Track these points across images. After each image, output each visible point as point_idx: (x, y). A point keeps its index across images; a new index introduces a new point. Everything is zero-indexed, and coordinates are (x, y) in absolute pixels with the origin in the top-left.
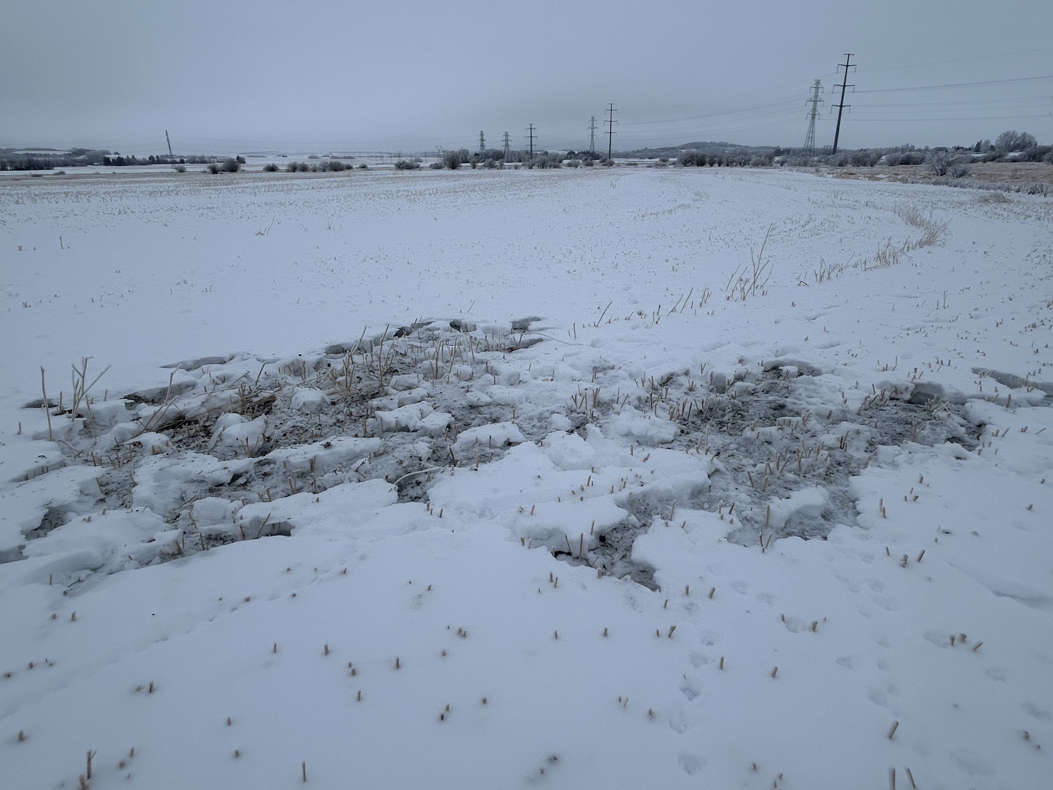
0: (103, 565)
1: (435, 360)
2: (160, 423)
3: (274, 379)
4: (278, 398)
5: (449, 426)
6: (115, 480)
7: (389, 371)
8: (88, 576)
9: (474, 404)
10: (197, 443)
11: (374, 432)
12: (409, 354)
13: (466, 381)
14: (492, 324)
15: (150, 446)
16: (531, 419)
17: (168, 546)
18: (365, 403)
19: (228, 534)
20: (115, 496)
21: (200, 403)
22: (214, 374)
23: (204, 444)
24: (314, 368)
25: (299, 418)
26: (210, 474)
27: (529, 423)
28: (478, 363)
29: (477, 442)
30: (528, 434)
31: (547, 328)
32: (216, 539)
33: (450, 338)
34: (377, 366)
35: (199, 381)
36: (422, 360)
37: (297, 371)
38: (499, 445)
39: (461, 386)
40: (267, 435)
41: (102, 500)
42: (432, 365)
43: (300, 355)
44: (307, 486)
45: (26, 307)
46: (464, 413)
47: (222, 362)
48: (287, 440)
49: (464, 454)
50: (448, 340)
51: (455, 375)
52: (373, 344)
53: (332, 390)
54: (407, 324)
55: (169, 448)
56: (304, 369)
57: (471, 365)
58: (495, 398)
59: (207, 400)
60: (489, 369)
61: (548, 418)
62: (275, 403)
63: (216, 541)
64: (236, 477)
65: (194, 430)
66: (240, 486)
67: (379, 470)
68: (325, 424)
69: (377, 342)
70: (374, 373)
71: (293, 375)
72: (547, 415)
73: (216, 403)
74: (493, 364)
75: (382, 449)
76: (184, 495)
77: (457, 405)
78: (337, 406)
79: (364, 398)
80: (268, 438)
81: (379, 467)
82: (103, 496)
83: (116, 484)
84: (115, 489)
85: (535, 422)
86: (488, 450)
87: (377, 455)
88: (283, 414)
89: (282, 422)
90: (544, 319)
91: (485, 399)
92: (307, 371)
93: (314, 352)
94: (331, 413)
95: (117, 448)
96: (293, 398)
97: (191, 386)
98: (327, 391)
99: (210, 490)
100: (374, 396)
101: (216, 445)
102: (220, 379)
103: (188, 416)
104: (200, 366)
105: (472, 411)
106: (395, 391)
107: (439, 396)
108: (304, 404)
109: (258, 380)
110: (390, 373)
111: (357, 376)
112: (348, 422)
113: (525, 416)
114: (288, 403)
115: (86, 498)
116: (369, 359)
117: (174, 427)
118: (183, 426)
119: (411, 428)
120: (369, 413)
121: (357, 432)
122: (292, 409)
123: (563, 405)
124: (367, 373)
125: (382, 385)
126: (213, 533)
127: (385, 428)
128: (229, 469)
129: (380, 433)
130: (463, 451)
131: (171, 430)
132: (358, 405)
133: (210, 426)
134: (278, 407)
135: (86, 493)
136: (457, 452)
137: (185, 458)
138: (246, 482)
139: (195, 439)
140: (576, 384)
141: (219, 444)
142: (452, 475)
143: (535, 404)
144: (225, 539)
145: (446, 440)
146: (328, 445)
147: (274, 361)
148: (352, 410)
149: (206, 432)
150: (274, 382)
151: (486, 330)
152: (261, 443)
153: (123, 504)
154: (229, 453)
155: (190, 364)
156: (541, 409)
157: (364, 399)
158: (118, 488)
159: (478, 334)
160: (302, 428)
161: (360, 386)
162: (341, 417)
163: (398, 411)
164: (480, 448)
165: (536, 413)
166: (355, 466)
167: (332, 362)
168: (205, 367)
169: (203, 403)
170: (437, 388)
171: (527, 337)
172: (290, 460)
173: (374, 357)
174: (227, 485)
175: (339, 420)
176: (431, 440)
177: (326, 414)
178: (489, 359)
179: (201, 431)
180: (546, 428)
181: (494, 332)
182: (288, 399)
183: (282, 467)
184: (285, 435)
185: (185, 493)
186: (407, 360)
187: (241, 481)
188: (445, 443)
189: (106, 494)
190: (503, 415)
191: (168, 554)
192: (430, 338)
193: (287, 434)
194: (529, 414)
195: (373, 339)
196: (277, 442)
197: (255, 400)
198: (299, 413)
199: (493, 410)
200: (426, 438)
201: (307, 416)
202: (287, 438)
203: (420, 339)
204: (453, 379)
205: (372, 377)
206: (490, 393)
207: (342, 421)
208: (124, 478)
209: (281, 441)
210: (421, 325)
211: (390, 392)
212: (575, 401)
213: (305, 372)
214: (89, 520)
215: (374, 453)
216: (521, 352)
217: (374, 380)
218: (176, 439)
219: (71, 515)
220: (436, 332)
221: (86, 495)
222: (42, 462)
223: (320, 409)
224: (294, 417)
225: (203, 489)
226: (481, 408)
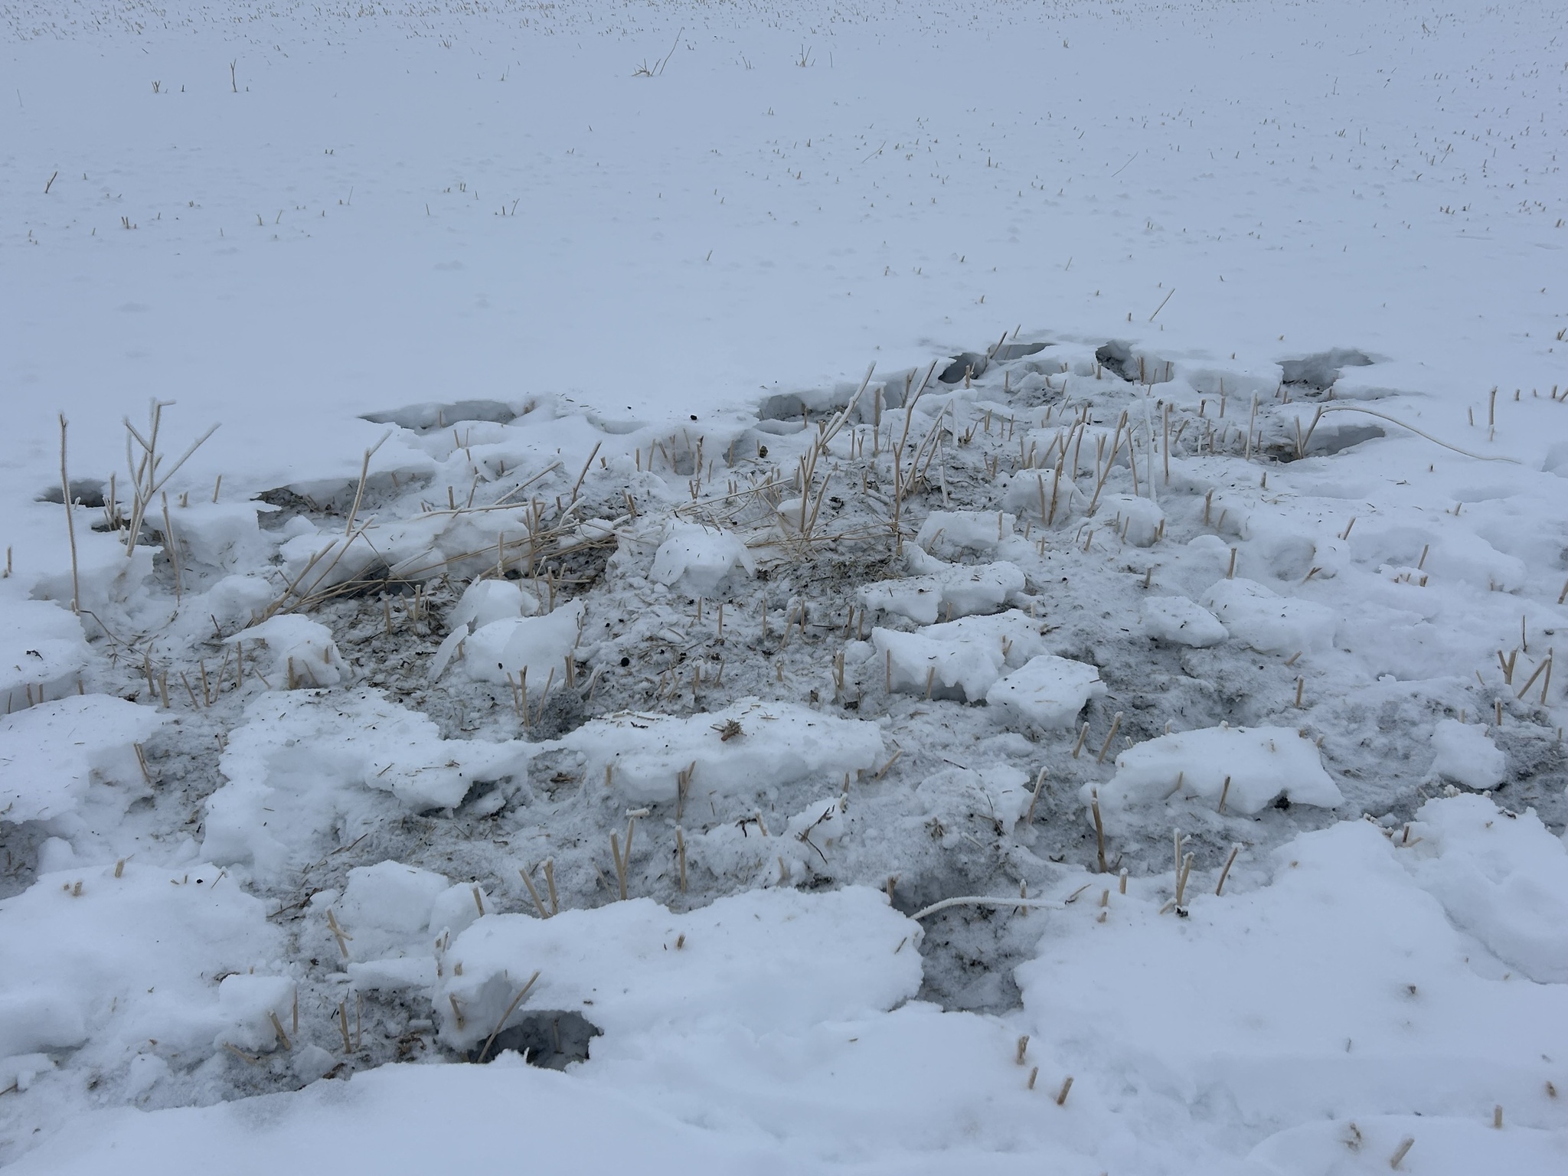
0: (87, 1040)
1: (1053, 472)
2: (328, 581)
3: (622, 481)
4: (623, 545)
5: (1086, 711)
6: (186, 748)
7: (920, 487)
8: (40, 1075)
9: (1169, 637)
10: (404, 655)
11: (864, 687)
12: (977, 439)
13: (1141, 545)
14: (1220, 365)
15: (283, 658)
16: (1355, 716)
17: (252, 1026)
18: (847, 590)
19: (423, 993)
20: (178, 794)
21: (430, 537)
22: (481, 452)
23: (419, 662)
24: (726, 456)
25: (667, 615)
26: (409, 780)
27: (1349, 733)
28: (1177, 490)
29: (1178, 789)
30: (1346, 772)
31: (1394, 394)
32: (390, 1003)
33: (1097, 400)
34: (888, 471)
35: (441, 467)
36: (1014, 466)
37: (682, 460)
38: (1252, 806)
39: (1124, 564)
40: (581, 654)
41: (148, 801)
42: (1041, 487)
43: (694, 418)
44: (661, 855)
45: (128, 228)
46: (1132, 661)
47: (506, 416)
48: (630, 680)
49: (1135, 819)
50: (1090, 405)
51: (1109, 524)
52: (883, 400)
53: (762, 534)
54: (978, 346)
55: (332, 667)
56: (701, 456)
57: (1158, 494)
58: (1236, 625)
59: (448, 531)
60: (1215, 516)
61: (1414, 724)
62: (613, 558)
63: (387, 1010)
64: (478, 789)
65: (404, 614)
66: (484, 818)
67: (868, 842)
68: (733, 639)
69: (896, 393)
70: (877, 490)
71: (670, 471)
72: (1412, 711)
73: (470, 541)
74: (1229, 502)
75: (884, 761)
76: (339, 825)
77: (1112, 629)
78: (771, 585)
79: (844, 574)
80: (583, 664)
81: (872, 832)
82: (149, 791)
83: (185, 759)
84: (181, 774)
85: (1370, 731)
86: (1216, 822)
87: (869, 777)
88: (628, 594)
89: (625, 617)
90: (1384, 359)
91: (1205, 625)
92: (706, 463)
93: (728, 411)
94: (753, 603)
95: (215, 642)
96: (661, 551)
97: (423, 478)
98: (750, 536)
99: (405, 822)
100: (875, 571)
101: (447, 670)
102: (489, 467)
103: (396, 571)
104: (451, 424)
105: (1159, 656)
106: (932, 563)
107: (1059, 591)
108: (686, 571)
109: (581, 482)
110: (920, 493)
111: (832, 494)
112: (796, 641)
113: (1337, 703)
114: (645, 561)
115: (105, 792)
116: (869, 444)
117: (360, 594)
118: (382, 595)
119: (972, 691)
120: (855, 622)
121: (816, 684)
122: (654, 583)
123: (1464, 680)
124: (860, 488)
125: (896, 533)
126: (385, 987)
127: (895, 681)
128: (461, 770)
129: (880, 694)
130: (1130, 808)
131: (353, 604)
132: (829, 591)
133: (445, 604)
134: (619, 572)
135: (109, 780)
136: (1111, 812)
137: (358, 715)
138: (503, 808)
139: (401, 640)
140: (1508, 604)
141: (456, 669)
142: (1102, 919)
143: (1365, 658)
144: (415, 1007)
145: (1075, 754)
146: (731, 732)
147: (626, 429)
148: (811, 605)
149: (433, 623)
150: (619, 490)
151: (1202, 382)
152: (561, 683)
153: (192, 822)
154: (477, 703)
155: (429, 413)
156: (1391, 688)
157: (845, 576)
158: (187, 772)
159: (1177, 392)
160: (671, 645)
161: (838, 526)
162: (777, 622)
163: (938, 638)
164: (1187, 808)
165: (1376, 695)
166: (801, 820)
167: (772, 442)
168: (462, 426)
169: (437, 537)
170: (1052, 563)
171: (1334, 419)
172: (623, 766)
173: (882, 440)
174: (450, 815)
175: (771, 631)
176: (1029, 746)
177: (741, 606)
178: (1213, 481)
179: (420, 619)
180: (1406, 757)
181: (1225, 388)
182: (648, 551)
183: (602, 781)
184: (625, 662)
185: (342, 817)
186: (970, 458)
187: (490, 803)
188: (1073, 765)
189: (160, 783)
190: (1262, 687)
191: (249, 1050)
192: (1039, 393)
193: (633, 662)
194: (1351, 701)
195: (884, 384)
196: (604, 680)
197: (566, 542)
198: (669, 596)
199: (1227, 665)
200: (1016, 741)
201: (689, 608)
202: (630, 674)
203: (1008, 392)
204: (1103, 538)
205: (871, 501)
206: (1219, 605)
207: (781, 637)
208: (207, 741)
209: (613, 680)
210: (1016, 351)
211: (918, 564)
212: (1509, 669)
213: (700, 465)
214: (77, 891)
215: (859, 772)
216: (1315, 469)
217: (874, 511)
218: (357, 634)
219: (56, 849)
220: (1057, 378)
221: (109, 784)
222: (32, 672)
223: (726, 591)
224: (656, 608)
225: (387, 820)
226: (1184, 651)
